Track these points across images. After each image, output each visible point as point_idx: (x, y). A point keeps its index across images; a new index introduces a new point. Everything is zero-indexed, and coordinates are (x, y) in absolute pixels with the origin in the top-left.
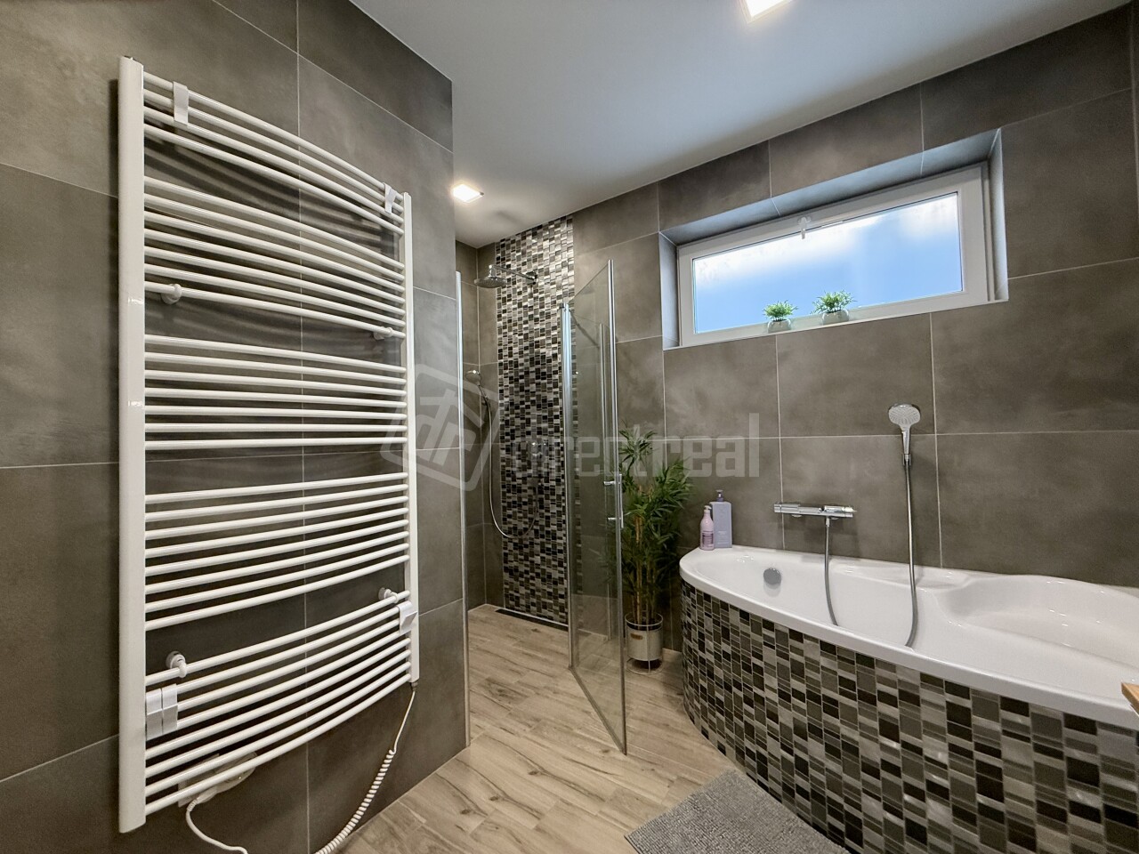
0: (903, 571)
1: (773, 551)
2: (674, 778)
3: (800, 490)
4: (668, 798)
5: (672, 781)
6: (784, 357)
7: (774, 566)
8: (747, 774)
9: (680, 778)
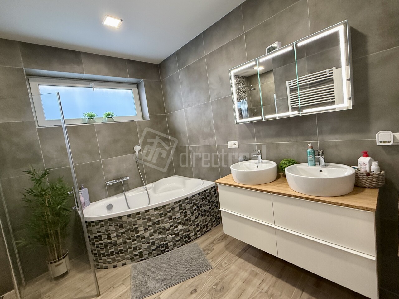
0: (141, 188)
1: (105, 199)
2: (122, 282)
3: (110, 176)
4: (128, 286)
5: (123, 283)
6: (98, 132)
7: (109, 203)
8: (136, 262)
9: (123, 281)
